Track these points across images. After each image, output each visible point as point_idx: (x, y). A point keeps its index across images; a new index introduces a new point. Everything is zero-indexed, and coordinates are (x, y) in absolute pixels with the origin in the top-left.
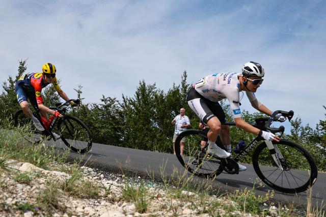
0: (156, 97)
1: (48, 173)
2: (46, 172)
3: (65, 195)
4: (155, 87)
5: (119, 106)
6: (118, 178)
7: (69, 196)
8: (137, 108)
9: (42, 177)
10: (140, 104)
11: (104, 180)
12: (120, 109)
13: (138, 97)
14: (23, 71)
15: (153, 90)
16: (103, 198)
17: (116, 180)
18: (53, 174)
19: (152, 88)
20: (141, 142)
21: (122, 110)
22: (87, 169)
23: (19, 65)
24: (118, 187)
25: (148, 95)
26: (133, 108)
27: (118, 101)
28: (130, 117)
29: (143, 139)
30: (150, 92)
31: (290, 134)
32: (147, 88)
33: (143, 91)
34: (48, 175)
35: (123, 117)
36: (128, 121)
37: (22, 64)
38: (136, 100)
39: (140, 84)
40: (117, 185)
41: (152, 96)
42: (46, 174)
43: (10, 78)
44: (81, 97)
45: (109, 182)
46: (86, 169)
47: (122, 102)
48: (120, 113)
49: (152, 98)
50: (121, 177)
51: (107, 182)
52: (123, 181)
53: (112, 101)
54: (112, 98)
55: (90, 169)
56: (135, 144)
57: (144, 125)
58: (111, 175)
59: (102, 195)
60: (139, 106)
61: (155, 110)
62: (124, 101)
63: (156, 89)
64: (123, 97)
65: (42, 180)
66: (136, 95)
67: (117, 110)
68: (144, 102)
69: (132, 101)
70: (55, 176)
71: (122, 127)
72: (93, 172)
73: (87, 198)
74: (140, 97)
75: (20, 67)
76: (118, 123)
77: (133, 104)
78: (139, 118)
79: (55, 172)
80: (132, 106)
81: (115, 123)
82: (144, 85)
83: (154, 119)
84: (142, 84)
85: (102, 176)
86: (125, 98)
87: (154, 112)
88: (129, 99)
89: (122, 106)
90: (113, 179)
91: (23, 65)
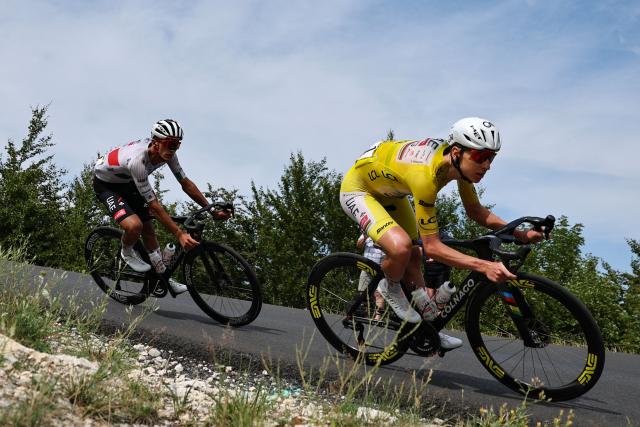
0: (326, 187)
1: (43, 360)
2: (39, 356)
3: (74, 413)
4: (325, 166)
5: (244, 207)
6: (215, 374)
7: (84, 418)
8: (282, 214)
9: (26, 368)
10: (290, 204)
11: (183, 377)
12: (246, 214)
13: (286, 188)
14: (40, 129)
15: (321, 174)
16: (166, 422)
17: (210, 379)
18: (56, 361)
19: (318, 168)
20: (291, 290)
21: (250, 217)
22: (148, 350)
23: (31, 117)
24: (210, 395)
25: (309, 184)
26: (275, 213)
27: (241, 197)
28: (268, 232)
29: (294, 283)
30: (313, 177)
31: (630, 272)
32: (308, 169)
33: (297, 176)
34: (44, 364)
35: (251, 232)
36: (264, 242)
37: (39, 114)
38: (281, 195)
39: (292, 159)
40: (210, 390)
41: (316, 187)
42: (38, 361)
43: (11, 144)
44: (161, 188)
45: (191, 382)
46: (144, 350)
47: (250, 199)
48: (246, 224)
49: (318, 191)
50: (224, 370)
51: (187, 383)
52: (227, 381)
53: (229, 196)
54: (229, 190)
55: (154, 351)
56: (276, 292)
57: (298, 251)
58: (200, 365)
59: (167, 414)
60: (289, 209)
61: (323, 218)
62: (256, 197)
63: (325, 171)
64: (254, 189)
65: (24, 377)
66: (281, 183)
67: (238, 216)
68: (300, 201)
69: (272, 197)
70: (61, 365)
71: (249, 255)
72: (159, 359)
73: (128, 421)
74: (291, 189)
75: (33, 122)
76: (239, 246)
77: (276, 203)
78: (287, 234)
79: (62, 357)
80: (272, 208)
81: (233, 246)
82: (301, 161)
83: (321, 237)
84: (297, 160)
85: (179, 367)
86: (257, 190)
87: (322, 223)
88: (266, 193)
89: (250, 209)
90: (202, 375)
91: (40, 116)
